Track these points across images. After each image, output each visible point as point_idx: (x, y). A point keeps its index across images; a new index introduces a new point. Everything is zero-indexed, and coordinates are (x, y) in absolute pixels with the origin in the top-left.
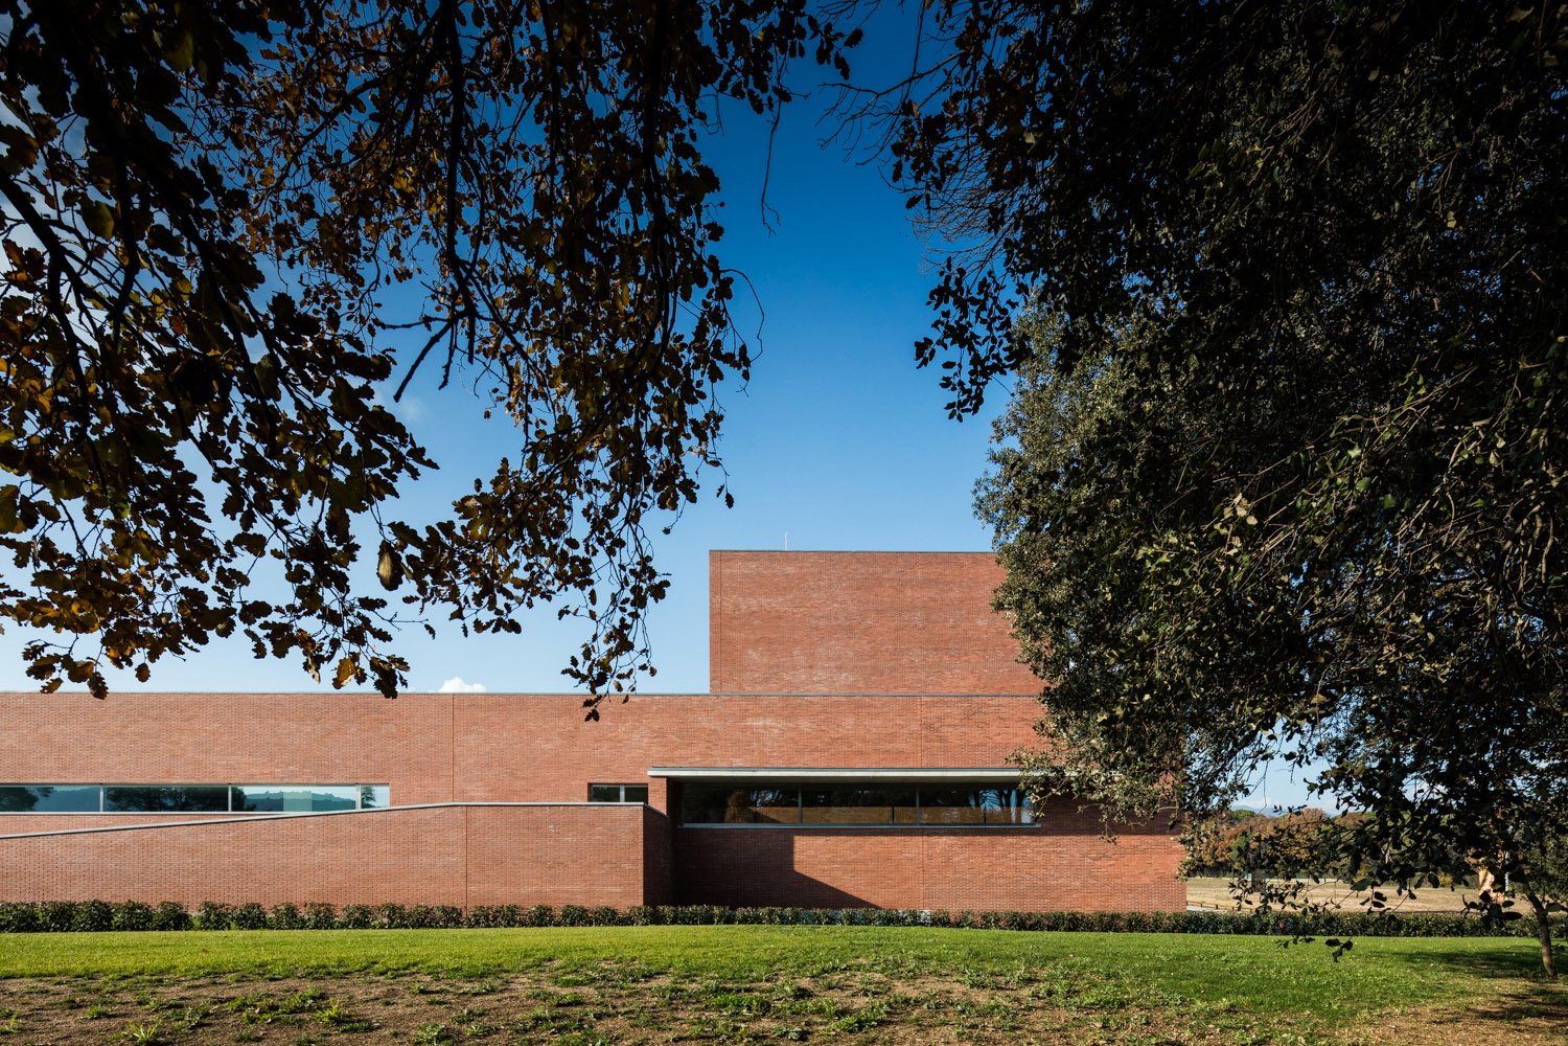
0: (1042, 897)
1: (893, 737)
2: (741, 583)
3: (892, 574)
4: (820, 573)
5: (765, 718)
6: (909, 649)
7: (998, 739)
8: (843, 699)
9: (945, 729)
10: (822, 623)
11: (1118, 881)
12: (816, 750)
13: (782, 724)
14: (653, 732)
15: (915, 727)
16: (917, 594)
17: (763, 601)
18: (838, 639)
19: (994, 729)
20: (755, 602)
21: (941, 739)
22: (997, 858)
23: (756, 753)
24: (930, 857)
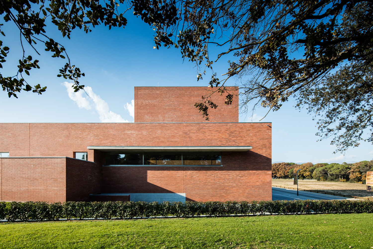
0: (223, 189)
1: (174, 136)
2: (143, 96)
3: (188, 93)
4: (167, 93)
5: (131, 130)
6: (192, 115)
7: (209, 137)
8: (157, 124)
9: (191, 134)
10: (167, 107)
11: (248, 184)
12: (148, 141)
13: (137, 132)
14: (95, 135)
15: (181, 133)
16: (195, 99)
17: (150, 101)
18: (172, 112)
19: (207, 134)
20: (147, 101)
21: (190, 137)
22: (208, 176)
23: (128, 142)
24: (186, 176)
